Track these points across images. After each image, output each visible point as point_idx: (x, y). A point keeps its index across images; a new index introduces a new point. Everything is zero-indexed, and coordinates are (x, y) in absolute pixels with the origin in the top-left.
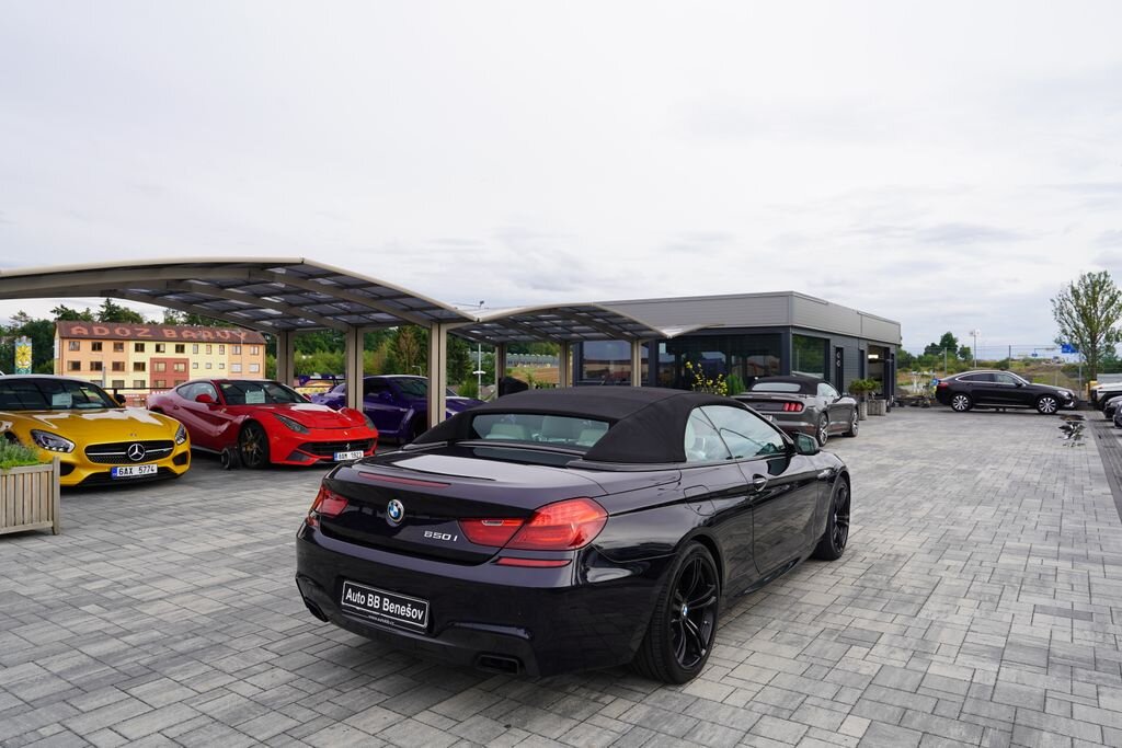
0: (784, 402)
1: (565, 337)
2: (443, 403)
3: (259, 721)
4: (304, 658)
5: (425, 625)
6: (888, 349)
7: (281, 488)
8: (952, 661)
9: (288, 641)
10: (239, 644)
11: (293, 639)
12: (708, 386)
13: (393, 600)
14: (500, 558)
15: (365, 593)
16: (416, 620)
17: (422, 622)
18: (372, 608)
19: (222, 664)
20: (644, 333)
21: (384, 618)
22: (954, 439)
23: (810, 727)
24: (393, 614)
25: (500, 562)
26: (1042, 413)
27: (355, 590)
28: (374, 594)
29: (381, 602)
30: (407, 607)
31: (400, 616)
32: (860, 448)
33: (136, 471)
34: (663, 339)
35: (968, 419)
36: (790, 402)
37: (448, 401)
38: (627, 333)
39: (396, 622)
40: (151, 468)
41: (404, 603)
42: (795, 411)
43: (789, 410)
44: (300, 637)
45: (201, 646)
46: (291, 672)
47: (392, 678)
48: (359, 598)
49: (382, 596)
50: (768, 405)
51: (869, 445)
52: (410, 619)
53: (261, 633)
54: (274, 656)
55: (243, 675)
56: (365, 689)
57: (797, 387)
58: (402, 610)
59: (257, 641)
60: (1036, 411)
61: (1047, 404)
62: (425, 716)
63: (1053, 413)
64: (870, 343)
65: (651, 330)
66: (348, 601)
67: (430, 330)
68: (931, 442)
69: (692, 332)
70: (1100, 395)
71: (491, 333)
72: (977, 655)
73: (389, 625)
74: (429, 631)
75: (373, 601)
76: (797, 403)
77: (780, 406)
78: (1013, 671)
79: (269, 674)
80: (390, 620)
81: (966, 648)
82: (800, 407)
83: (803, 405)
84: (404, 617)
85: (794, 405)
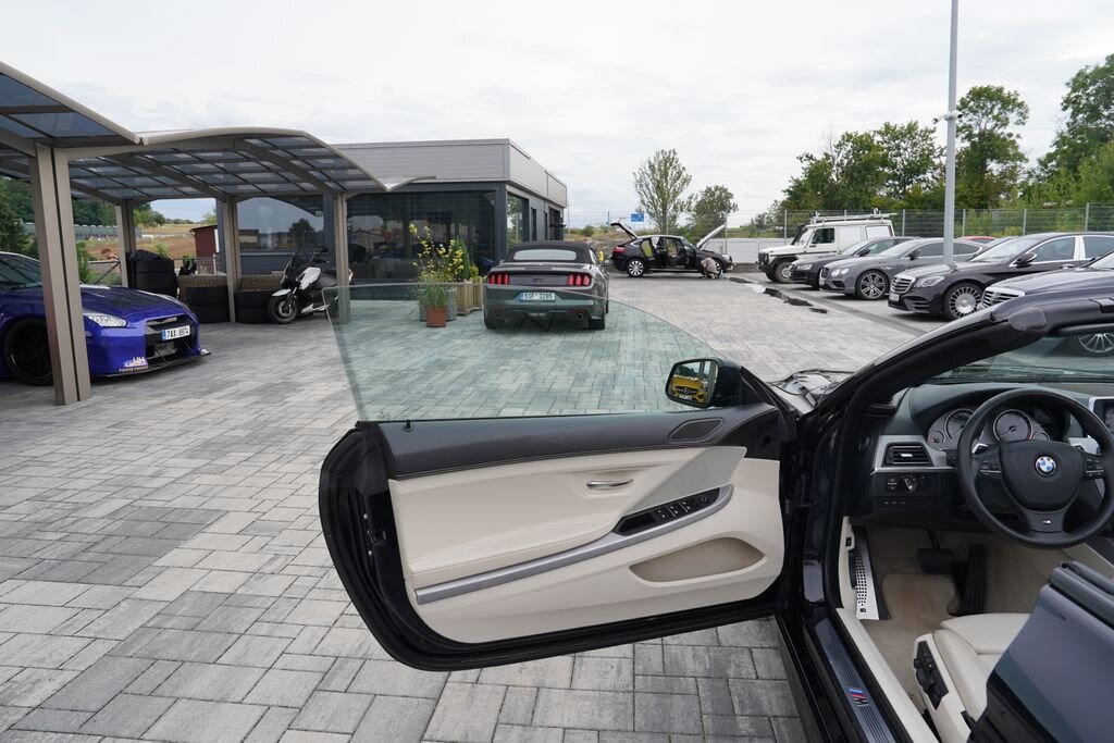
0: (568, 274)
1: (229, 190)
2: (76, 300)
12: (438, 255)
36: (575, 274)
37: (84, 293)
38: (330, 184)
42: (582, 284)
43: (574, 284)
50: (547, 279)
57: (572, 255)
64: (554, 207)
65: (368, 178)
67: (35, 159)
76: (583, 275)
77: (563, 279)
82: (586, 279)
83: (590, 276)
85: (579, 278)
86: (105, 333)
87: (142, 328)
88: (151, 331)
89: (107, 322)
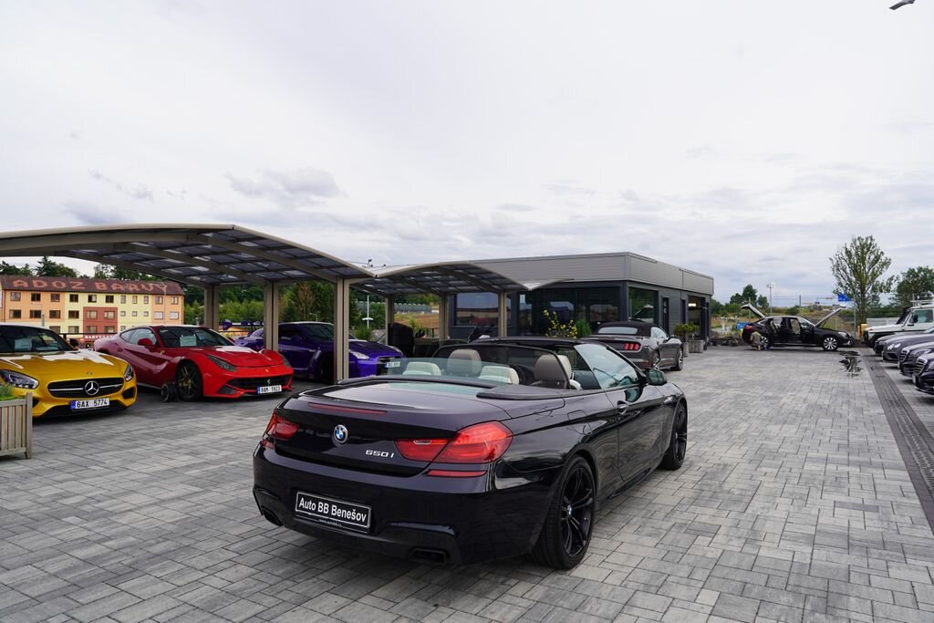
0: (624, 342)
1: (444, 290)
2: (347, 346)
3: (233, 607)
4: (260, 556)
5: (368, 526)
6: (704, 298)
7: (216, 417)
8: (776, 545)
9: (244, 543)
10: (204, 546)
11: (248, 541)
12: (561, 330)
13: (340, 506)
14: (430, 470)
15: (316, 501)
16: (360, 522)
17: (365, 523)
18: (322, 514)
19: (193, 562)
20: (510, 286)
21: (333, 521)
22: (760, 371)
23: (674, 599)
24: (340, 518)
25: (430, 473)
26: (826, 350)
27: (307, 499)
28: (324, 502)
29: (330, 509)
30: (352, 511)
31: (346, 519)
32: (685, 380)
33: (91, 404)
34: (524, 291)
35: (768, 356)
36: (630, 343)
37: (350, 343)
38: (495, 287)
39: (343, 524)
40: (104, 402)
41: (349, 508)
42: (634, 349)
43: (628, 349)
44: (254, 539)
45: (172, 549)
46: (252, 567)
47: (335, 570)
48: (310, 505)
49: (331, 504)
51: (692, 377)
52: (355, 521)
53: (222, 537)
54: (236, 555)
55: (213, 570)
56: (315, 579)
57: (634, 331)
58: (348, 514)
59: (218, 543)
60: (821, 349)
61: (830, 343)
62: (367, 600)
63: (835, 350)
64: (690, 294)
65: (515, 284)
66: (301, 508)
67: (336, 285)
68: (741, 374)
69: (548, 285)
70: (871, 336)
71: (382, 286)
72: (795, 540)
73: (338, 527)
74: (371, 531)
75: (323, 507)
76: (635, 343)
77: (622, 346)
78: (823, 552)
79: (233, 569)
80: (338, 523)
81: (786, 536)
82: (637, 346)
83: (640, 345)
84: (350, 520)
85: (632, 345)
86: (360, 362)
87: (376, 361)
88: (380, 363)
89: (361, 356)
